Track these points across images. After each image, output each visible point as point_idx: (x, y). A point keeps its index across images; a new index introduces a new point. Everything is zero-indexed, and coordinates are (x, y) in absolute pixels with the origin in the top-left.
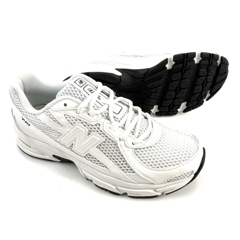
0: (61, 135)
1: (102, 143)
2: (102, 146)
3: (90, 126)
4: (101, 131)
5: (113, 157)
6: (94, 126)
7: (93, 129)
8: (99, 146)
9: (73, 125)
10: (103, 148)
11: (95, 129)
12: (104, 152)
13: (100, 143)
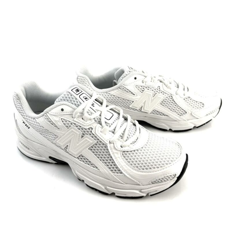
0: (57, 138)
1: (93, 145)
2: (94, 148)
3: (84, 130)
4: (94, 135)
5: (103, 159)
6: (88, 130)
7: (86, 132)
8: (91, 148)
9: (68, 128)
10: (95, 150)
11: (88, 132)
12: (95, 153)
13: (92, 145)
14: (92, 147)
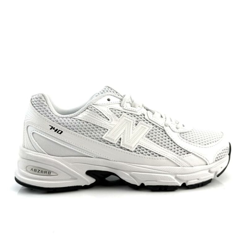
1: (150, 132)
2: (151, 135)
3: (137, 117)
4: (147, 121)
5: (164, 144)
6: (140, 116)
7: (140, 119)
8: (148, 136)
9: (119, 118)
10: (152, 137)
11: (141, 118)
12: (154, 140)
13: (148, 132)
14: (149, 134)
